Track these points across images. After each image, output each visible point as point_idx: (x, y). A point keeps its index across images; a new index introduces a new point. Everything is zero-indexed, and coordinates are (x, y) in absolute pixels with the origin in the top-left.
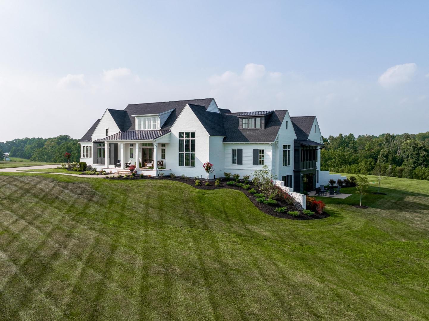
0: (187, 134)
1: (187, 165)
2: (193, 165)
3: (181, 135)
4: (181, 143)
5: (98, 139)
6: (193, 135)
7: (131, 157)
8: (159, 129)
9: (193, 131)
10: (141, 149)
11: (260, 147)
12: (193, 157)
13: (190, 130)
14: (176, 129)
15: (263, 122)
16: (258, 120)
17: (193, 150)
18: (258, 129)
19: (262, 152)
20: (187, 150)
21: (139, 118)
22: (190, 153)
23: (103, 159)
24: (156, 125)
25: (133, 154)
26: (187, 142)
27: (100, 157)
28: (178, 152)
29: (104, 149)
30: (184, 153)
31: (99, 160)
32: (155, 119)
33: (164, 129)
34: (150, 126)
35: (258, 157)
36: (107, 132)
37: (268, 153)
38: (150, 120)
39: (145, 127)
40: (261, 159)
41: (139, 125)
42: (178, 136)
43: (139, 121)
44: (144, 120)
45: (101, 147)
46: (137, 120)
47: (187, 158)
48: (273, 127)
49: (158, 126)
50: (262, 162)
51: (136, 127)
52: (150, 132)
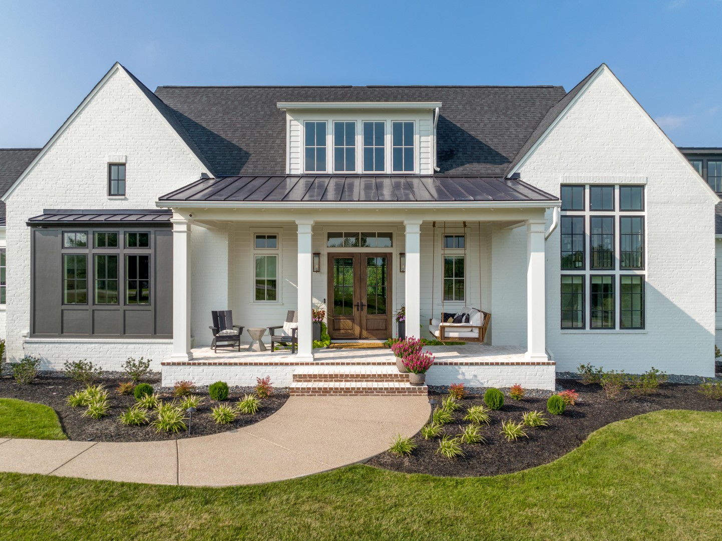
4: (570, 228)
5: (47, 212)
7: (259, 295)
8: (431, 172)
10: (324, 260)
21: (316, 119)
22: (617, 272)
23: (108, 313)
24: (410, 154)
25: (273, 283)
26: (602, 225)
27: (83, 299)
28: (558, 272)
29: (113, 259)
30: (588, 272)
31: (77, 314)
32: (410, 127)
33: (452, 172)
34: (374, 157)
36: (118, 176)
38: (373, 131)
39: (345, 159)
41: (309, 153)
42: (555, 200)
43: (316, 134)
44: (344, 131)
45: (91, 252)
46: (302, 129)
47: (602, 292)
49: (426, 160)
51: (294, 159)
52: (371, 184)
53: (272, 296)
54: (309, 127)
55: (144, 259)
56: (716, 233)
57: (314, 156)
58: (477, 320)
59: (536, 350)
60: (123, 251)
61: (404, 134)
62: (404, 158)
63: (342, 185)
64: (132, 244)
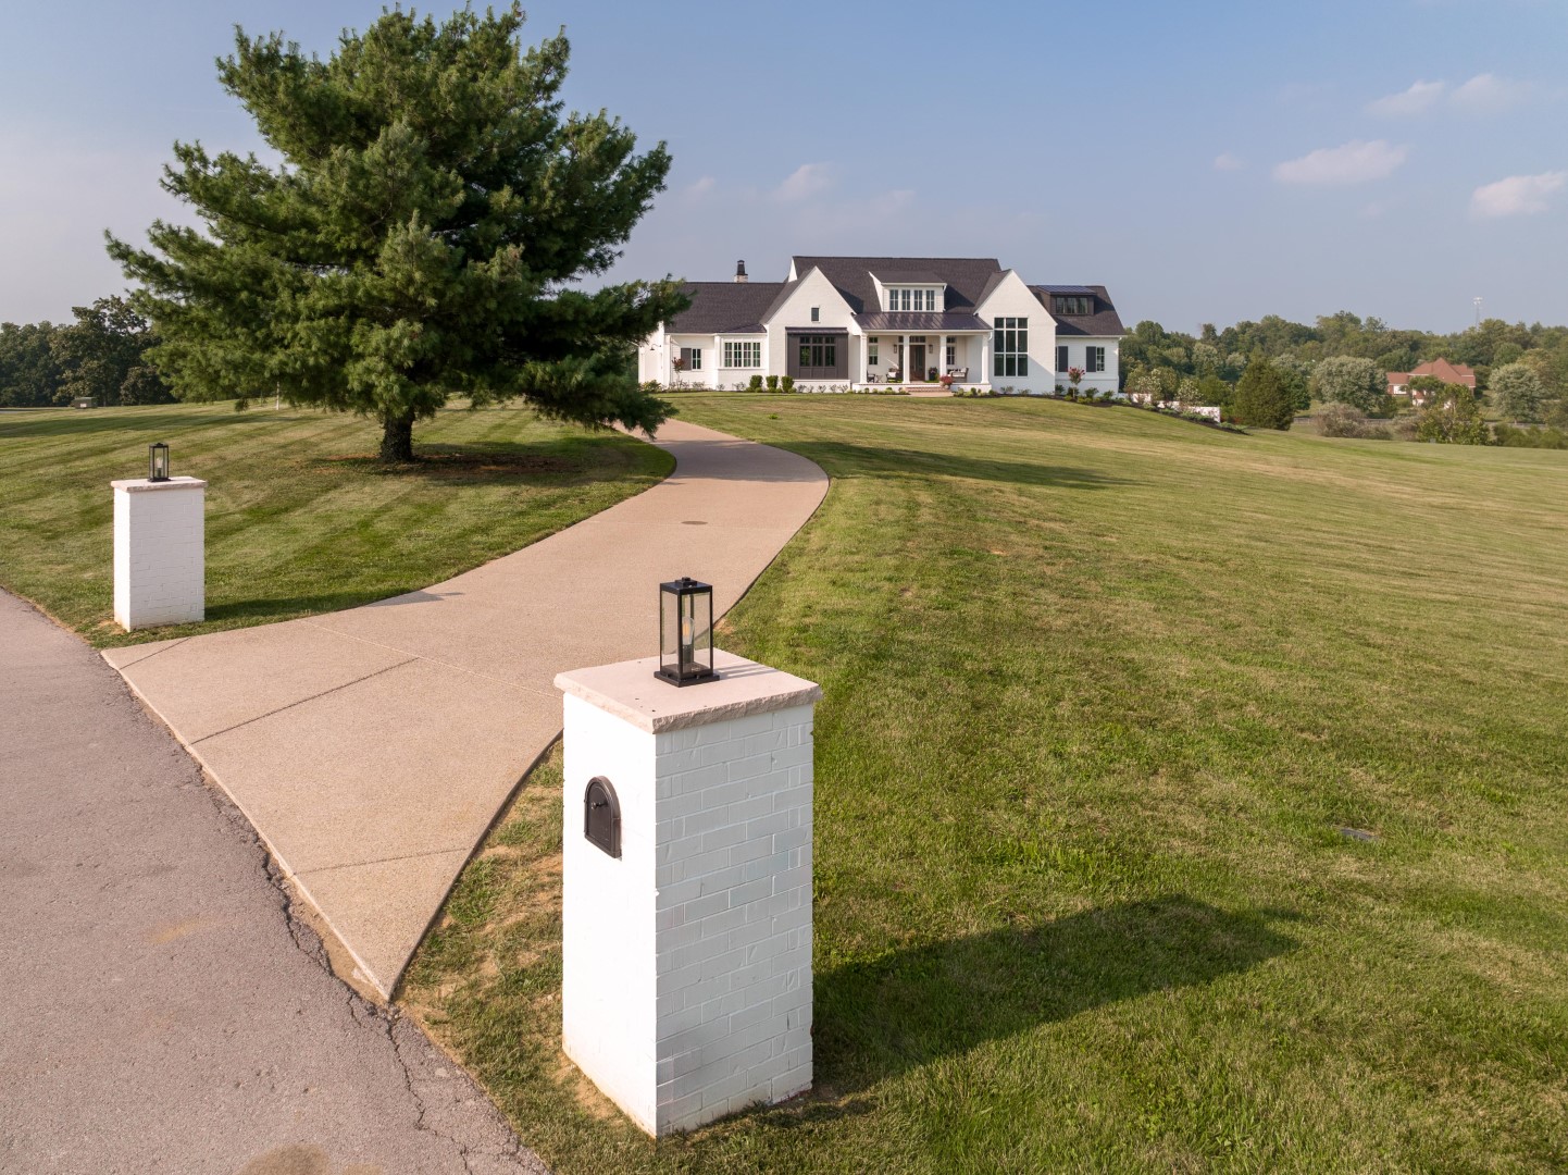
0: (1011, 322)
1: (1010, 372)
2: (1023, 372)
3: (999, 322)
4: (998, 335)
6: (1023, 322)
8: (941, 311)
9: (1025, 316)
11: (1098, 344)
12: (1023, 361)
13: (1018, 315)
14: (988, 312)
15: (1092, 304)
16: (1084, 302)
17: (1023, 346)
18: (1083, 314)
19: (1102, 350)
20: (1011, 347)
21: (895, 289)
22: (1017, 353)
23: (817, 369)
24: (933, 303)
25: (875, 358)
26: (1011, 335)
27: (808, 365)
28: (993, 353)
29: (820, 348)
30: (1005, 353)
31: (805, 369)
32: (933, 292)
33: (950, 311)
34: (918, 305)
35: (1094, 360)
36: (815, 313)
37: (1112, 353)
38: (918, 294)
39: (906, 305)
40: (1098, 362)
41: (891, 303)
42: (992, 324)
43: (894, 294)
44: (906, 294)
45: (811, 345)
46: (888, 293)
47: (1011, 361)
48: (1105, 313)
49: (939, 306)
50: (1101, 367)
51: (885, 306)
52: (917, 316)
53: (875, 363)
54: (892, 292)
55: (833, 348)
56: (1057, 333)
57: (893, 305)
58: (964, 370)
59: (985, 380)
60: (824, 345)
61: (931, 294)
62: (931, 305)
63: (905, 316)
64: (827, 341)
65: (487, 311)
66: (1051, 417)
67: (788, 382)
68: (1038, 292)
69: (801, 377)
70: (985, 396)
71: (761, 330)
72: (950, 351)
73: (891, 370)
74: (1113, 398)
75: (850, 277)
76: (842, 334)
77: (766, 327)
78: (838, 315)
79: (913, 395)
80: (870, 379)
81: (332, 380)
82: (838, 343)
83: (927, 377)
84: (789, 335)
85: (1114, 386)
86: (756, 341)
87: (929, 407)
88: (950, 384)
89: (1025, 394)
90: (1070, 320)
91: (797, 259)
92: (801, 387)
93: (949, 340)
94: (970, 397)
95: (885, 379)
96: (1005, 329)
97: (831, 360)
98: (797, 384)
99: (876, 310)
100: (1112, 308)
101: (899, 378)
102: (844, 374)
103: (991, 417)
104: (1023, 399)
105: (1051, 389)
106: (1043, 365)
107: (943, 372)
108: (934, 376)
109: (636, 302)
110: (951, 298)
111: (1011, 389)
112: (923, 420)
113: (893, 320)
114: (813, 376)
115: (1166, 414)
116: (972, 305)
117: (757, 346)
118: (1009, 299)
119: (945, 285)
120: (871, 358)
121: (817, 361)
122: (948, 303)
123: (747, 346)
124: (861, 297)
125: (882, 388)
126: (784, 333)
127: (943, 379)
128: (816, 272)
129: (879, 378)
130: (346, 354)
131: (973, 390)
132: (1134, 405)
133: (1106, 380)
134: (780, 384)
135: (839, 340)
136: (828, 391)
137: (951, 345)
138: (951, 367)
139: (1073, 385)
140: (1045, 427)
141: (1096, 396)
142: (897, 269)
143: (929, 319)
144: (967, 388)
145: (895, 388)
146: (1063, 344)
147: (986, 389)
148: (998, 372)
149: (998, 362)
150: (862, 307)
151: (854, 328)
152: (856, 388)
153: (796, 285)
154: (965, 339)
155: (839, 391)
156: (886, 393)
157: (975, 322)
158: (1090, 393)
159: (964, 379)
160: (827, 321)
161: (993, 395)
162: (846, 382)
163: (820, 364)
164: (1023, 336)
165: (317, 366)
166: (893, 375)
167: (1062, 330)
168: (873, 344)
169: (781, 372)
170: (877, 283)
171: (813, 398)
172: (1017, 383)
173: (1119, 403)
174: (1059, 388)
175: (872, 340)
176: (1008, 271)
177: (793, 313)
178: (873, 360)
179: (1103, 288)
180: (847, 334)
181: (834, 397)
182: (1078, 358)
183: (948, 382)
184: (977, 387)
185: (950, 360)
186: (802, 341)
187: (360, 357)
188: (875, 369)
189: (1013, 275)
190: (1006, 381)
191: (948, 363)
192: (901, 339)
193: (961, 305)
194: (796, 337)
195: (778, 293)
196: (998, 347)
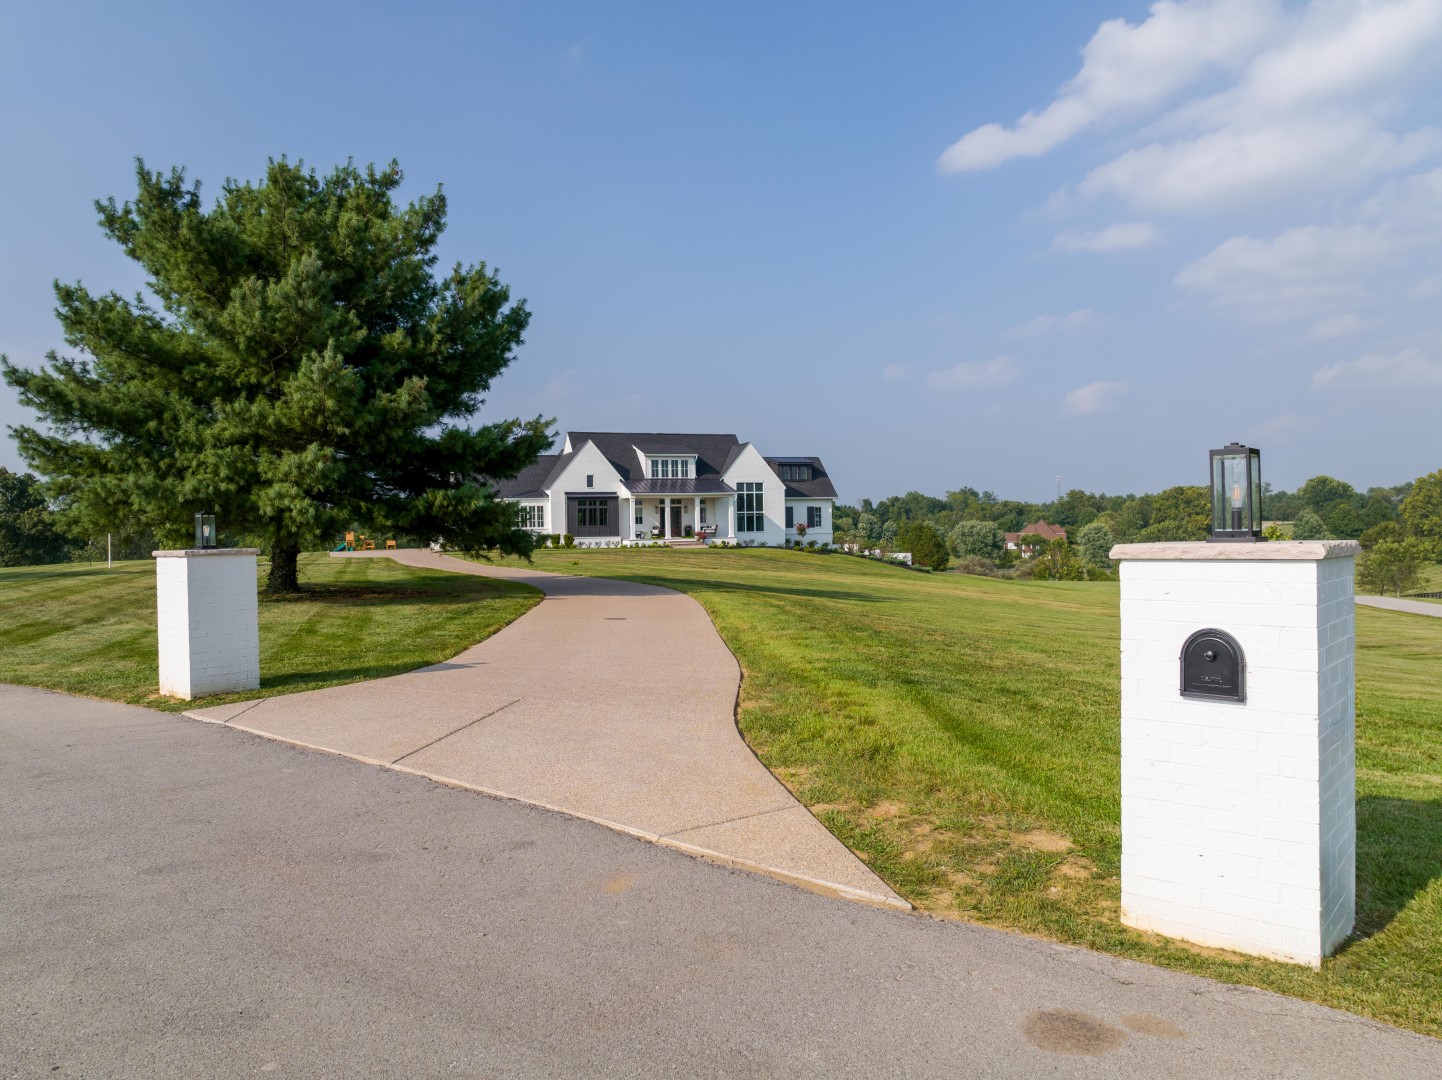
0: (750, 486)
1: (750, 528)
2: (760, 528)
3: (740, 486)
4: (740, 497)
6: (759, 486)
8: (694, 478)
9: (761, 481)
11: (815, 505)
12: (760, 518)
13: (755, 480)
14: (731, 478)
15: (810, 471)
16: (804, 470)
17: (760, 507)
18: (804, 481)
19: (819, 510)
20: (750, 508)
21: (655, 459)
22: (755, 512)
23: (593, 528)
24: (687, 471)
25: (641, 518)
26: (750, 497)
27: (585, 524)
28: (737, 512)
29: (595, 510)
30: (745, 512)
31: (582, 529)
32: (686, 462)
33: (702, 477)
34: (675, 473)
35: (814, 517)
36: (590, 480)
37: (827, 512)
38: (675, 463)
39: (665, 473)
40: (817, 519)
41: (653, 471)
42: (735, 488)
43: (655, 464)
44: (665, 464)
45: (587, 507)
46: (650, 462)
47: (750, 519)
48: (820, 479)
49: (692, 474)
50: (819, 524)
51: (647, 473)
52: (674, 482)
53: (641, 522)
54: (653, 461)
55: (605, 510)
56: (786, 496)
57: (655, 472)
58: (714, 527)
59: (732, 535)
60: (598, 507)
61: (685, 464)
62: (685, 473)
63: (664, 483)
64: (601, 504)
65: (390, 440)
66: (790, 562)
67: (569, 540)
68: (769, 461)
69: (580, 534)
70: (733, 547)
71: (543, 495)
72: (702, 511)
73: (654, 528)
74: (829, 547)
75: (618, 449)
76: (614, 497)
77: (548, 492)
78: (609, 481)
79: (676, 547)
80: (638, 536)
81: (241, 506)
82: (610, 504)
83: (683, 533)
84: (569, 499)
85: (829, 539)
86: (540, 504)
87: (693, 556)
88: (704, 538)
89: (763, 546)
90: (794, 485)
91: (572, 435)
92: (580, 543)
93: (702, 502)
94: (722, 548)
95: (649, 535)
96: (745, 493)
97: (603, 522)
98: (577, 541)
99: (640, 477)
100: (826, 475)
101: (662, 534)
102: (615, 532)
103: (744, 562)
104: (763, 549)
105: (782, 542)
106: (776, 522)
107: (697, 528)
108: (689, 532)
109: (510, 439)
110: (701, 467)
111: (752, 541)
112: (693, 566)
113: (654, 485)
114: (590, 534)
115: (872, 559)
116: (718, 473)
117: (541, 509)
118: (747, 468)
119: (697, 455)
120: (637, 518)
121: (593, 522)
122: (699, 471)
123: (532, 508)
124: (627, 467)
125: (650, 543)
126: (563, 498)
127: (699, 534)
128: (590, 446)
129: (645, 534)
130: (256, 480)
131: (724, 542)
132: (846, 553)
133: (823, 534)
134: (562, 541)
135: (609, 502)
136: (603, 546)
137: (703, 506)
138: (704, 525)
139: (799, 538)
140: (789, 569)
141: (817, 547)
142: (654, 442)
143: (683, 485)
144: (718, 541)
145: (660, 542)
146: (789, 505)
147: (733, 542)
148: (740, 528)
149: (740, 519)
150: (629, 473)
151: (623, 492)
152: (626, 543)
153: (571, 457)
154: (714, 500)
155: (612, 546)
156: (653, 547)
157: (720, 486)
158: (812, 544)
159: (714, 535)
160: (599, 487)
161: (739, 546)
162: (618, 539)
163: (595, 524)
164: (760, 498)
165: (227, 492)
166: (656, 532)
167: (791, 493)
168: (639, 506)
169: (562, 531)
170: (641, 455)
171: (590, 552)
172: (756, 537)
173: (835, 551)
174: (788, 541)
175: (638, 502)
176: (746, 444)
177: (571, 480)
178: (639, 520)
179: (817, 459)
180: (618, 497)
181: (607, 552)
182: (801, 517)
183: (703, 536)
184: (726, 540)
185: (703, 519)
186: (579, 504)
187: (269, 483)
188: (641, 528)
189: (750, 447)
190: (747, 536)
191: (701, 521)
192: (662, 501)
193: (710, 472)
194: (572, 498)
195: (555, 464)
196: (740, 507)
